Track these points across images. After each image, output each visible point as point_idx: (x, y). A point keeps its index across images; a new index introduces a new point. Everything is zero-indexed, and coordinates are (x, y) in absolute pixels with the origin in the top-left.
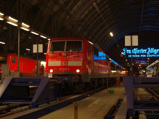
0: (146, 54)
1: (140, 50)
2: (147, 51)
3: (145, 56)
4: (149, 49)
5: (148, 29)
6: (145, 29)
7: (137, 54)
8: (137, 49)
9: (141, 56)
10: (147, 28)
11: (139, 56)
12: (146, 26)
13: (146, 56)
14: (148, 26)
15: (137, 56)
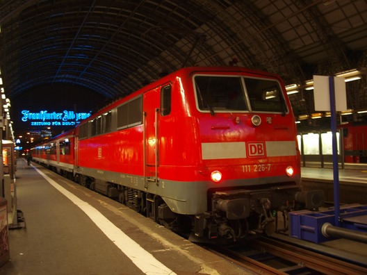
0: (61, 121)
1: (52, 114)
2: (63, 116)
3: (59, 123)
4: (65, 112)
5: (64, 80)
6: (60, 81)
7: (46, 121)
8: (46, 111)
9: (53, 123)
10: (64, 78)
11: (49, 124)
12: (63, 76)
13: (61, 123)
14: (67, 76)
15: (46, 124)
